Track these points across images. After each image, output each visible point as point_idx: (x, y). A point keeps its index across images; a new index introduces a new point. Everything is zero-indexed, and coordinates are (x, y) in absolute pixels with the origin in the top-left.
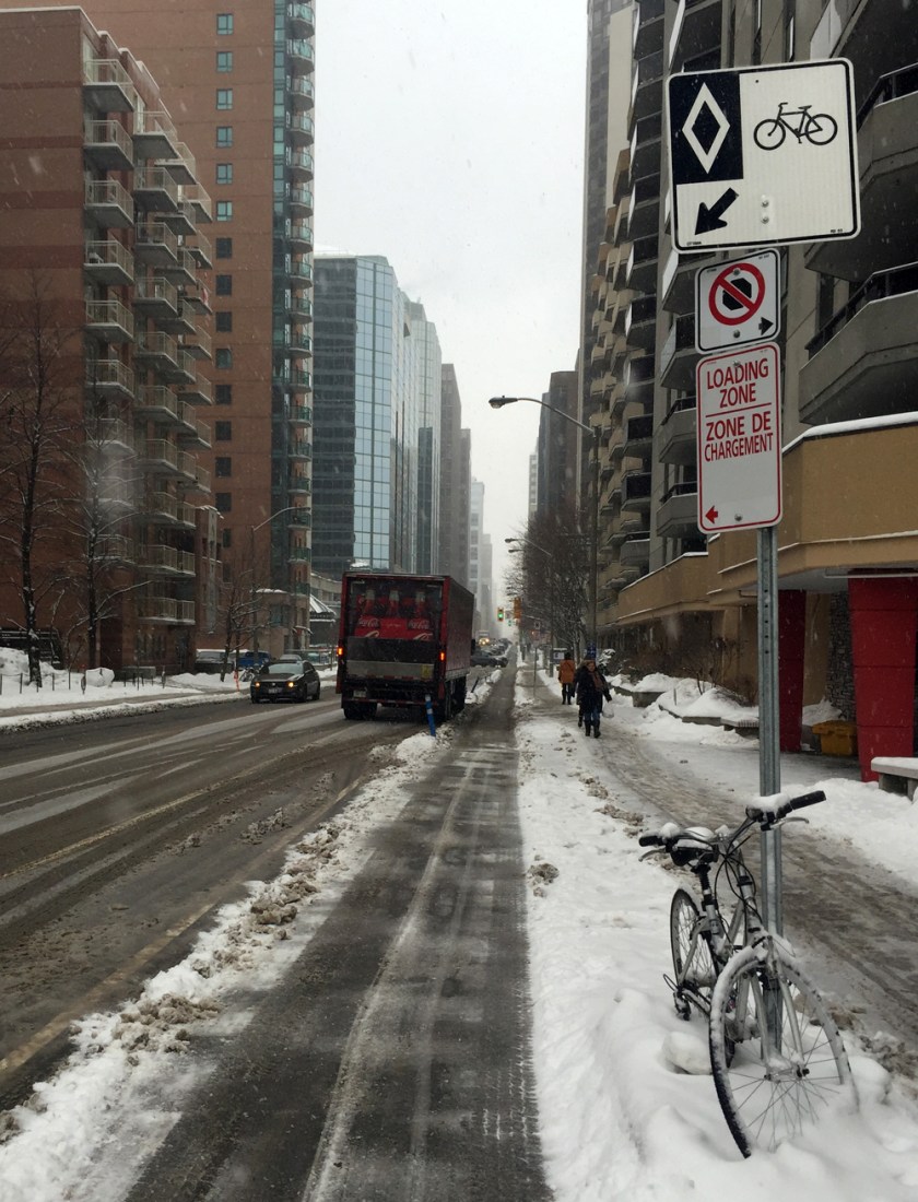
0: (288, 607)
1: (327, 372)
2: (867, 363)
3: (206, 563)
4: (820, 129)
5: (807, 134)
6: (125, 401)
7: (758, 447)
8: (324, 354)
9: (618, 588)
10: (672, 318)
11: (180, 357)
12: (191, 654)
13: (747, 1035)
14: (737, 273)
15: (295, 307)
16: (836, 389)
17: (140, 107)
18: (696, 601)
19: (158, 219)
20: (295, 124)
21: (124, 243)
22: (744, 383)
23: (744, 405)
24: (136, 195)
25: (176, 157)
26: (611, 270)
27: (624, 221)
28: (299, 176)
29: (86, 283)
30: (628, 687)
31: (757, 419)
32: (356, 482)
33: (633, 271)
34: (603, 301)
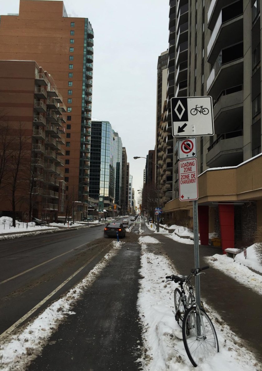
0: (82, 206)
1: (94, 148)
2: (221, 154)
3: (61, 195)
4: (205, 111)
5: (202, 112)
6: (42, 154)
7: (193, 182)
8: (93, 144)
9: (165, 203)
10: (177, 140)
11: (57, 144)
12: (56, 218)
13: (192, 327)
14: (187, 142)
15: (86, 133)
16: (214, 159)
17: (49, 85)
18: (183, 207)
19: (52, 111)
20: (88, 91)
21: (44, 116)
22: (189, 167)
23: (189, 172)
24: (47, 105)
25: (58, 97)
26: (163, 127)
27: (166, 117)
28: (88, 102)
29: (33, 125)
30: (167, 228)
31: (192, 175)
32: (101, 175)
33: (168, 128)
34: (161, 135)
